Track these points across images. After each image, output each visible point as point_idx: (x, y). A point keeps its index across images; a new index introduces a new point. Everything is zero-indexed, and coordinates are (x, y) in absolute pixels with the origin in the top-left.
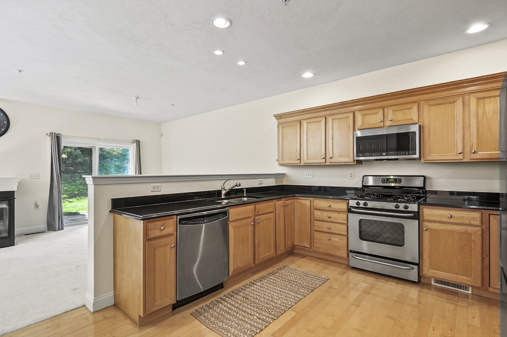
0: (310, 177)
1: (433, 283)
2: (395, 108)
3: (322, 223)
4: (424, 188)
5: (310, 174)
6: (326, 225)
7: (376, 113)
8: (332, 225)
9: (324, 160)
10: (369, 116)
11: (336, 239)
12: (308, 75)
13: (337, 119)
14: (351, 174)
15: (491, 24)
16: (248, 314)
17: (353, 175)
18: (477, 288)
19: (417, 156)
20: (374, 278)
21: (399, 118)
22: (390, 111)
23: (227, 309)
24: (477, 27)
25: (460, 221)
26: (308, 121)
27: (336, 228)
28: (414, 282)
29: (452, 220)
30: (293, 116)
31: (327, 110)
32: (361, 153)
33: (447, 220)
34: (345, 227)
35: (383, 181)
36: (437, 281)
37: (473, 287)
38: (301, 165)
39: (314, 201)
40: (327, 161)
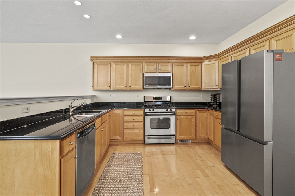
0: (113, 97)
1: (179, 142)
2: (162, 64)
3: (129, 123)
4: (170, 101)
5: (113, 95)
6: (131, 124)
7: (154, 65)
8: (135, 124)
9: (126, 87)
10: (150, 66)
11: (137, 131)
12: (119, 36)
13: (134, 65)
14: (137, 95)
15: (196, 37)
16: (126, 188)
17: (138, 96)
18: (194, 139)
19: (171, 87)
20: (159, 146)
21: (164, 69)
22: (160, 65)
23: (111, 192)
24: (192, 38)
25: (189, 114)
26: (116, 64)
27: (137, 125)
28: (173, 144)
29: (187, 114)
30: (106, 59)
31: (128, 59)
32: (147, 85)
33: (185, 114)
34: (142, 124)
35: (154, 98)
36: (180, 141)
37: (192, 140)
38: (111, 90)
39: (124, 111)
40: (128, 88)
